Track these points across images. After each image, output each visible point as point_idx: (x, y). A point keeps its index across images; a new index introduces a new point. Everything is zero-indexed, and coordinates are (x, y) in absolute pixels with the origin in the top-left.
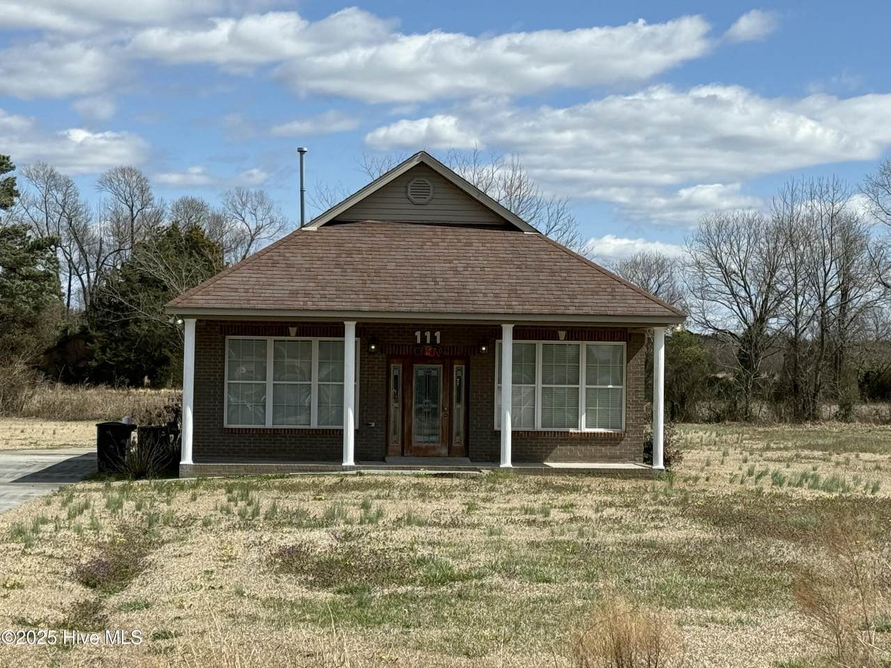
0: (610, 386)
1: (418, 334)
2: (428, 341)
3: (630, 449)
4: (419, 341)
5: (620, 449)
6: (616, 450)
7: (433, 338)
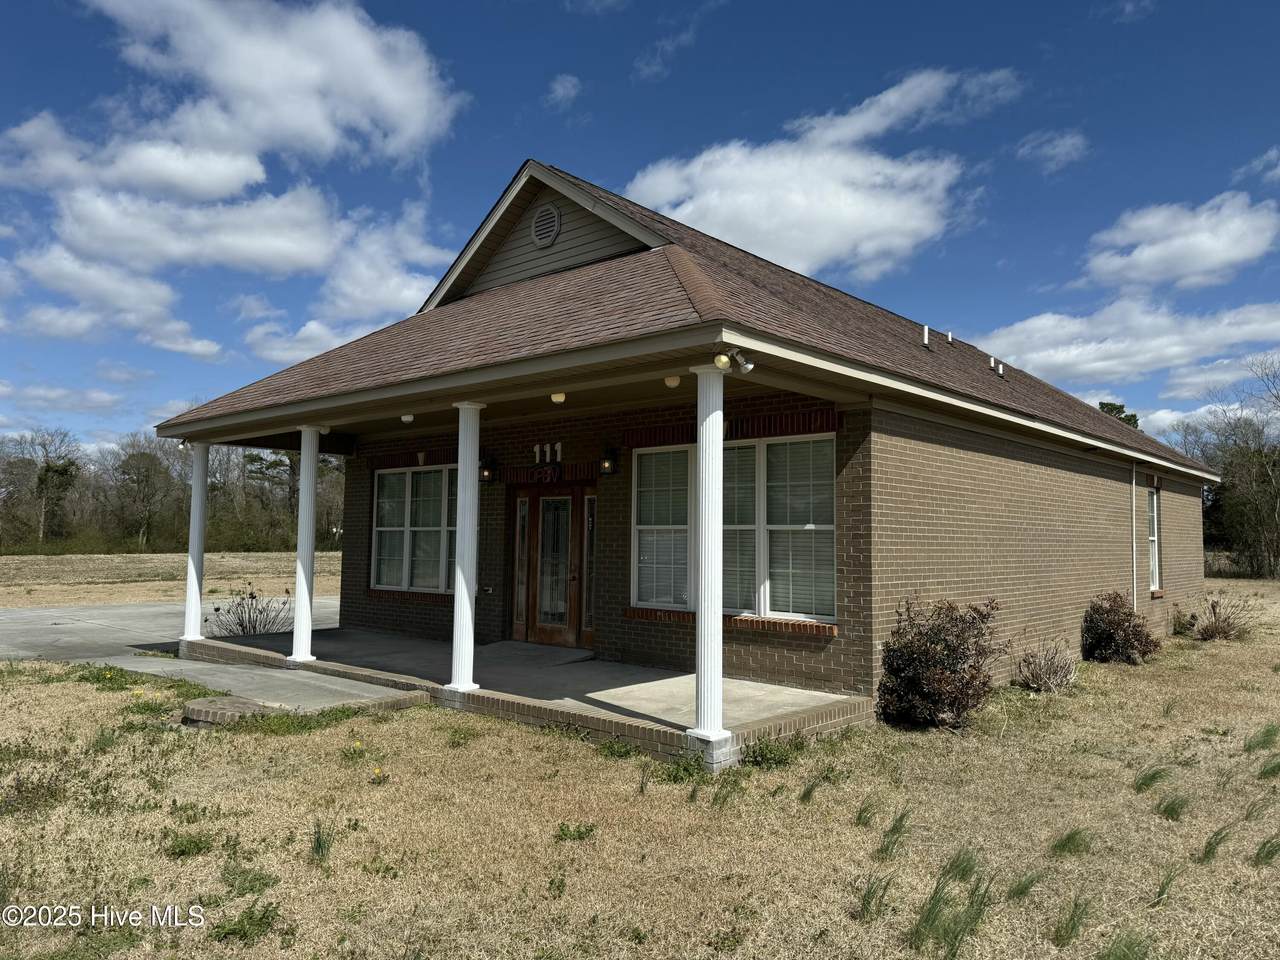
0: (810, 527)
1: (537, 449)
2: (548, 460)
3: (845, 664)
4: (537, 461)
5: (826, 661)
6: (818, 662)
7: (554, 452)
